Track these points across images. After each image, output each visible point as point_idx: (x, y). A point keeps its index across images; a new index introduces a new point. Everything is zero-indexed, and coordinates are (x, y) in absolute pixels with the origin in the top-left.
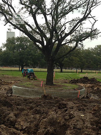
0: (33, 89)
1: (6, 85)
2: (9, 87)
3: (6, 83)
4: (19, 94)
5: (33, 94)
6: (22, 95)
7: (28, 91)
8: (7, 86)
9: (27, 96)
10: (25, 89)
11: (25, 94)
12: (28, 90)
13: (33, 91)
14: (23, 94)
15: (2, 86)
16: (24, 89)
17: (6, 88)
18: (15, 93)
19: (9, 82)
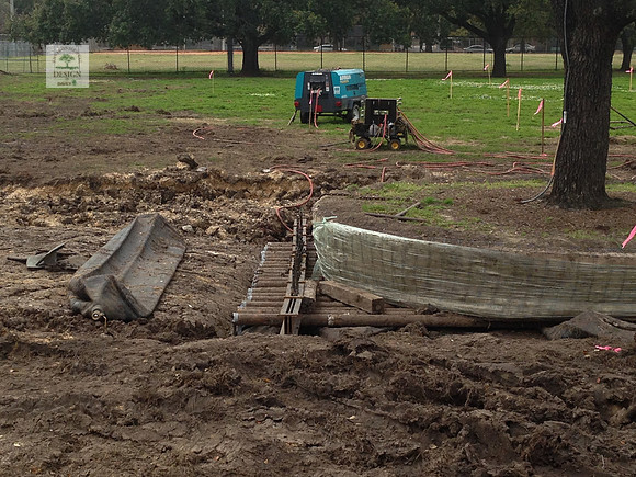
0: (494, 250)
1: (231, 195)
2: (258, 215)
3: (226, 180)
4: (376, 282)
5: (493, 282)
6: (404, 290)
7: (449, 263)
8: (239, 204)
9: (443, 296)
11: (428, 284)
12: (452, 253)
13: (491, 261)
14: (408, 285)
15: (205, 204)
16: (421, 249)
17: (235, 216)
18: (343, 270)
19: (248, 175)
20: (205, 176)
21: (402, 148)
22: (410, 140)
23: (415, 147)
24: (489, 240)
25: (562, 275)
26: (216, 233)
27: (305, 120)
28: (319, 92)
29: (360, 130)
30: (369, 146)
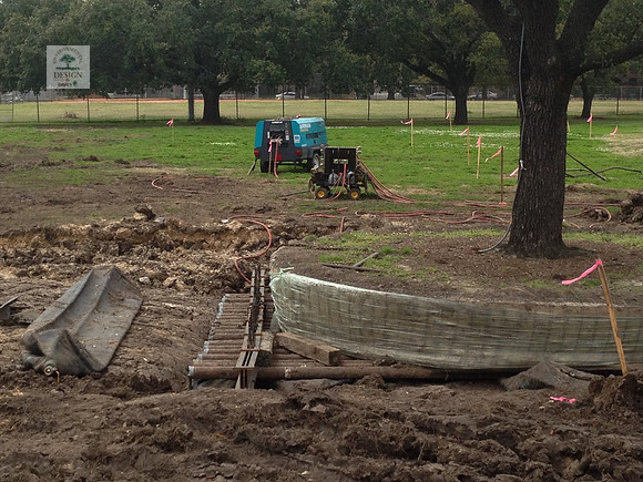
0: (450, 301)
1: (188, 246)
2: (216, 266)
3: (184, 231)
4: (334, 334)
5: (450, 333)
6: (362, 341)
7: (406, 314)
8: (197, 255)
9: (399, 347)
10: (387, 301)
11: (386, 336)
12: (409, 303)
13: (448, 311)
14: (366, 337)
15: (161, 255)
16: (378, 300)
17: (193, 267)
18: (300, 322)
19: (206, 226)
20: (163, 226)
21: (362, 197)
22: (370, 189)
23: (375, 197)
24: (446, 291)
25: (519, 324)
26: (173, 285)
27: (265, 169)
28: (278, 141)
29: (320, 180)
30: (329, 195)
